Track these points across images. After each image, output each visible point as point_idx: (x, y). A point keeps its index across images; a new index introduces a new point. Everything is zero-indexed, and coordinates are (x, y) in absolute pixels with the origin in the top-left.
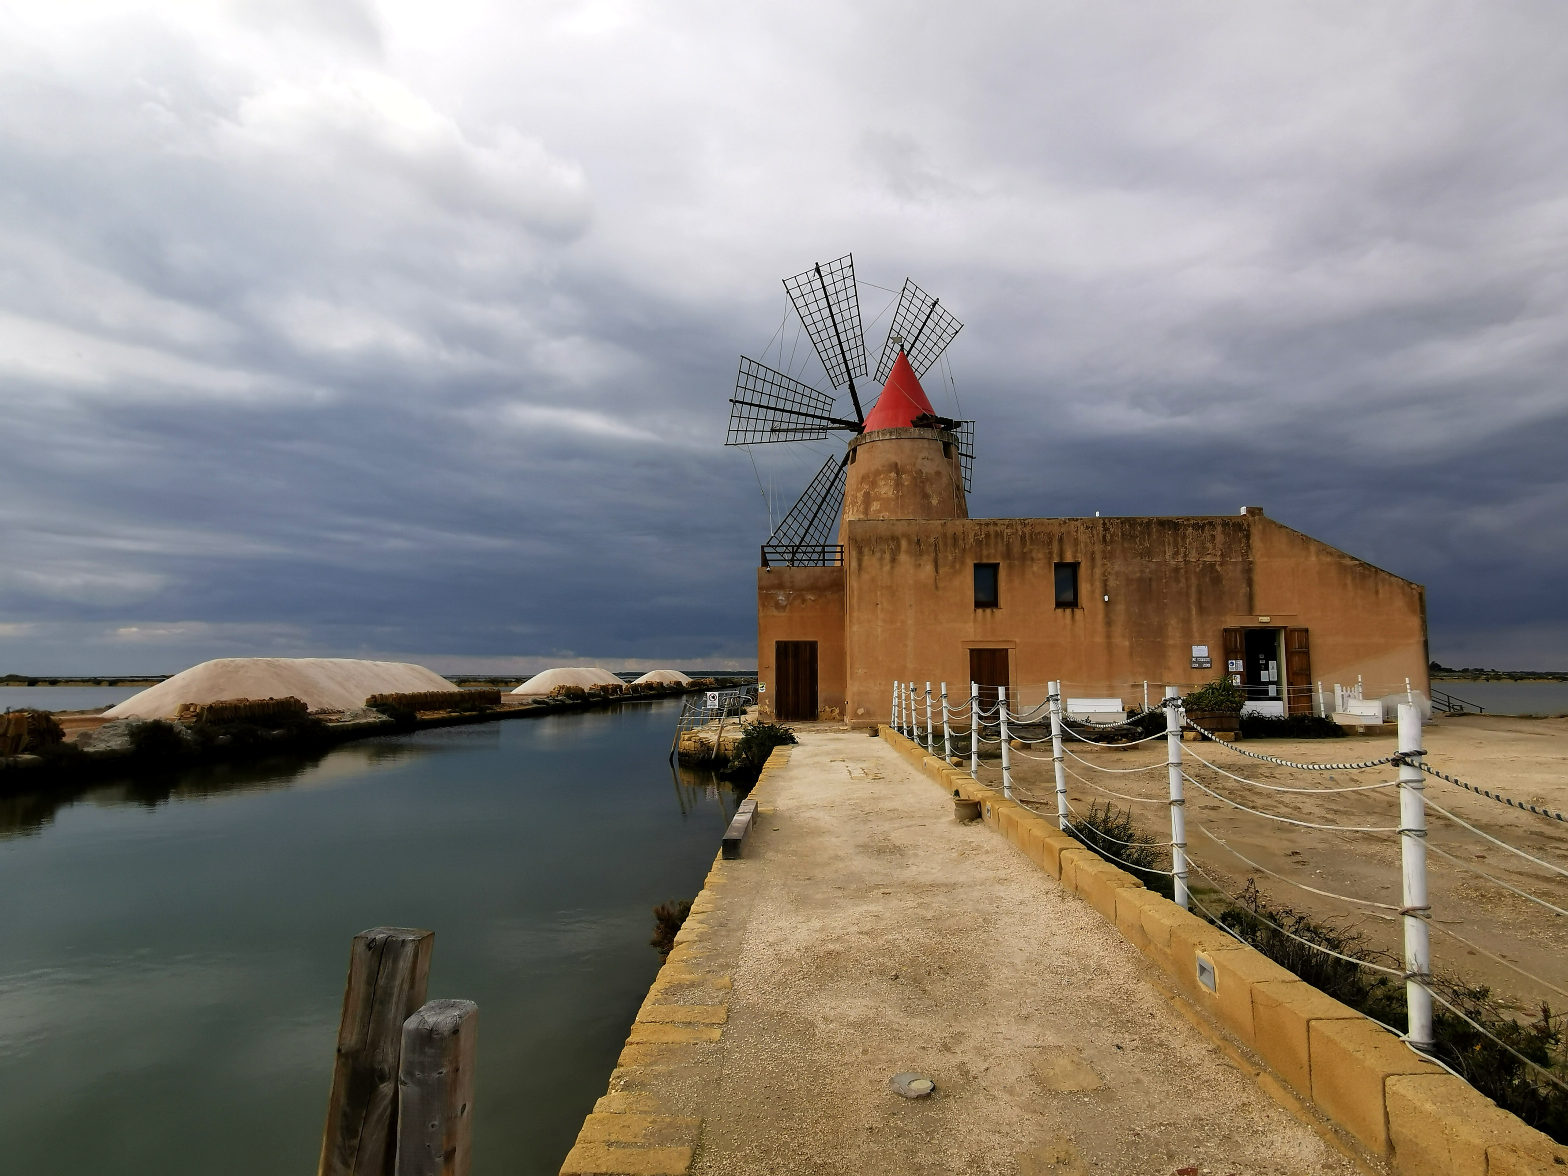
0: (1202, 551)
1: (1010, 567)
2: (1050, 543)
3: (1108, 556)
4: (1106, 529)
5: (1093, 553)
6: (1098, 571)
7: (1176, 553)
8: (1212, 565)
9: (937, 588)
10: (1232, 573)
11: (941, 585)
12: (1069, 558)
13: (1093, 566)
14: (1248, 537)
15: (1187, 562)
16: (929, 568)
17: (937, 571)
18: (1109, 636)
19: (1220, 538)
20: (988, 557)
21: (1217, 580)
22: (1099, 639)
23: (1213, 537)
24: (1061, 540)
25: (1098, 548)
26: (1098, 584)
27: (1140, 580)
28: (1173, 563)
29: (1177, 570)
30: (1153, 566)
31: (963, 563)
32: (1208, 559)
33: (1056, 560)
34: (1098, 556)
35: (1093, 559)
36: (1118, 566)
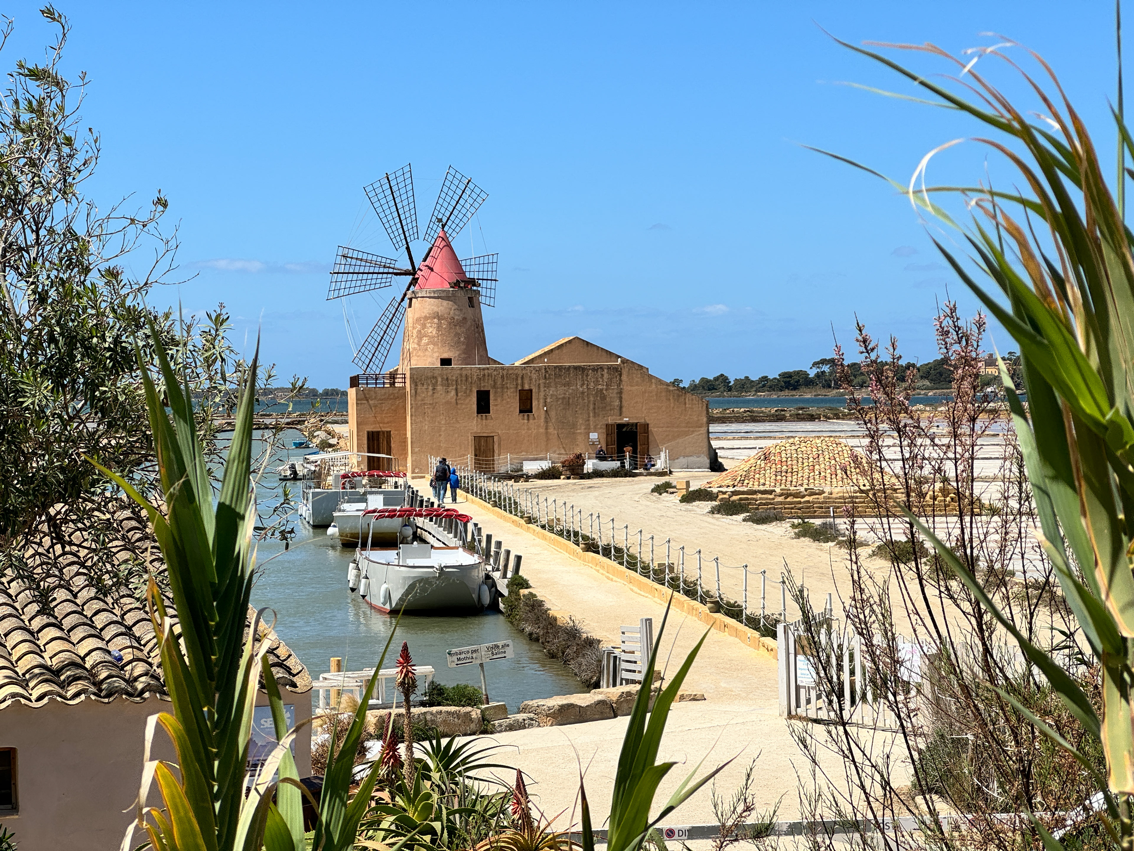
0: (597, 383)
1: (496, 392)
2: (517, 379)
3: (547, 386)
4: (546, 372)
5: (539, 384)
6: (542, 394)
7: (583, 385)
8: (602, 390)
9: (457, 404)
10: (612, 393)
11: (459, 402)
12: (527, 387)
13: (539, 392)
14: (621, 375)
15: (588, 389)
16: (453, 393)
17: (457, 395)
18: (547, 429)
19: (606, 376)
20: (484, 386)
21: (604, 398)
22: (542, 430)
23: (602, 375)
24: (522, 378)
25: (542, 381)
26: (542, 401)
27: (564, 398)
28: (581, 389)
29: (583, 393)
30: (570, 391)
31: (471, 391)
32: (600, 387)
33: (520, 388)
34: (542, 386)
35: (539, 387)
36: (552, 391)
